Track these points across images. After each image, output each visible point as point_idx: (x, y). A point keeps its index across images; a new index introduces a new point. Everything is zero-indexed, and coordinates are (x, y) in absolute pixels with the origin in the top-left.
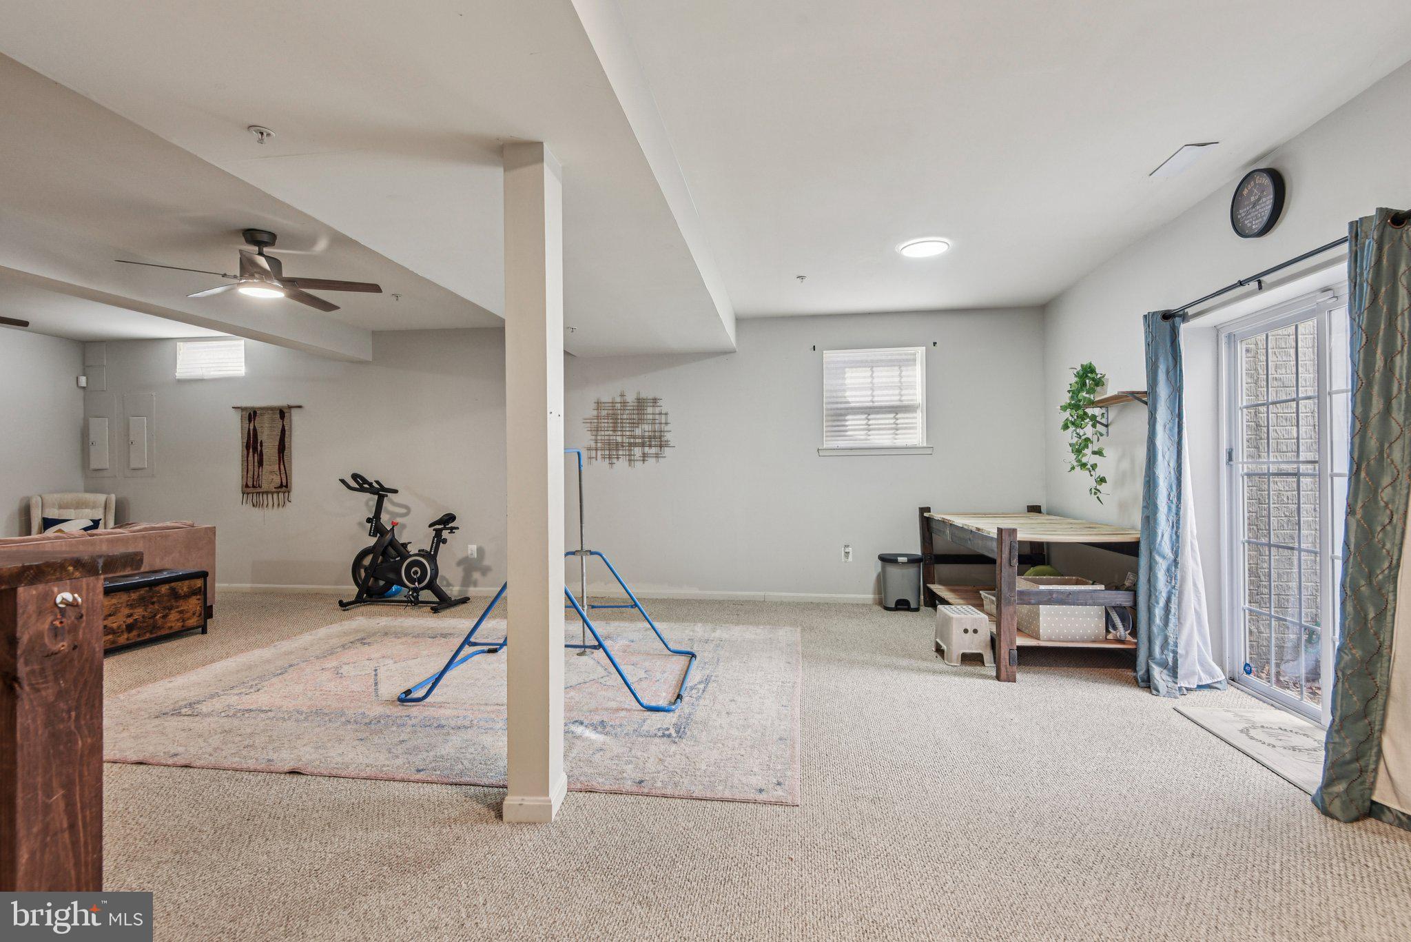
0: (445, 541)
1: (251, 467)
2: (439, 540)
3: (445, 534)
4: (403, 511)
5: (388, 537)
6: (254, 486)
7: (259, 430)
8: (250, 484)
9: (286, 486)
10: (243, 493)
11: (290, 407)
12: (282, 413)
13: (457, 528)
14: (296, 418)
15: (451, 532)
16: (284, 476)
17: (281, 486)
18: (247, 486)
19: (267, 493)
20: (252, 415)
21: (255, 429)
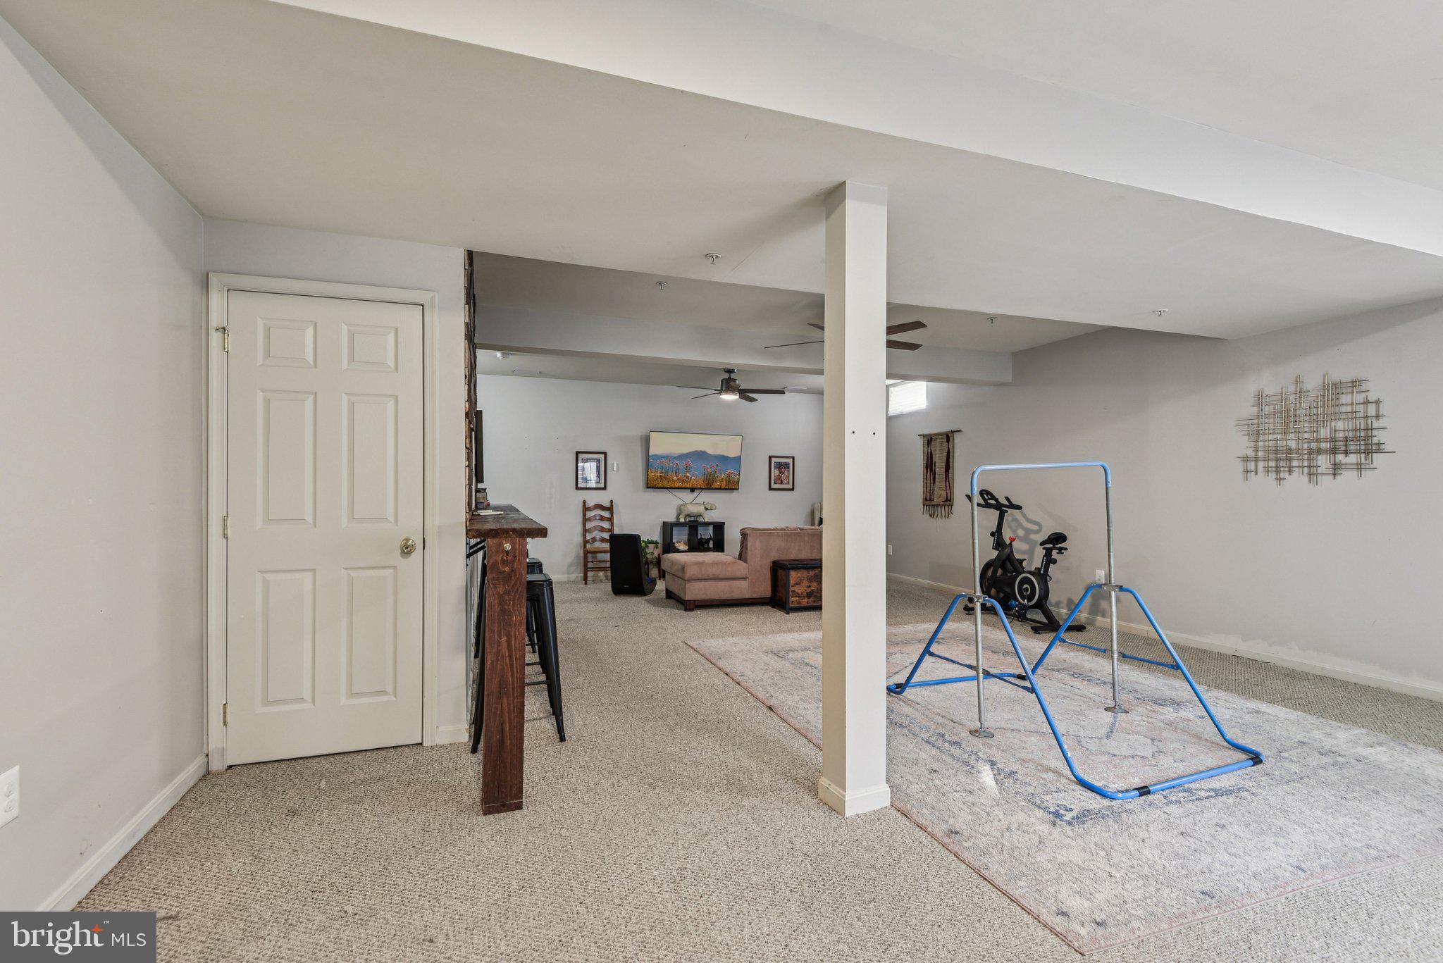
0: (1054, 562)
1: (928, 484)
2: (1049, 560)
3: (1054, 554)
4: (1035, 528)
5: (1007, 550)
6: (930, 500)
7: (933, 453)
8: (928, 498)
9: (950, 501)
10: (924, 505)
11: (953, 432)
12: (948, 437)
13: (1066, 549)
14: (958, 439)
15: (1060, 553)
16: (948, 492)
17: (947, 500)
18: (926, 500)
19: (937, 505)
20: (929, 440)
21: (931, 452)
